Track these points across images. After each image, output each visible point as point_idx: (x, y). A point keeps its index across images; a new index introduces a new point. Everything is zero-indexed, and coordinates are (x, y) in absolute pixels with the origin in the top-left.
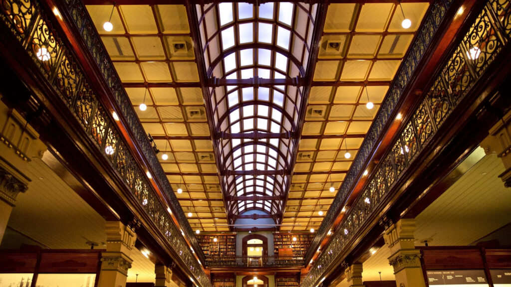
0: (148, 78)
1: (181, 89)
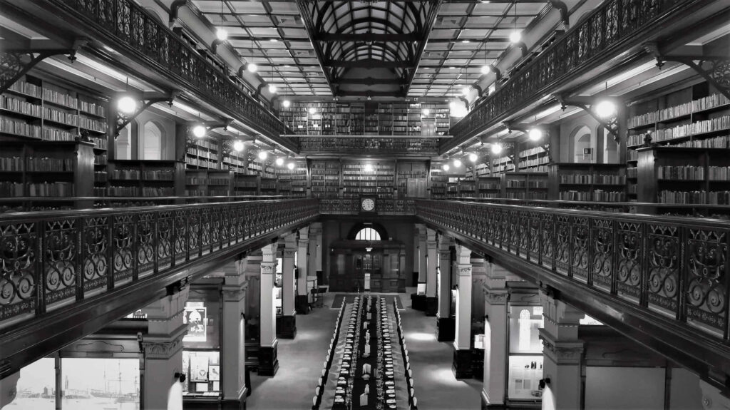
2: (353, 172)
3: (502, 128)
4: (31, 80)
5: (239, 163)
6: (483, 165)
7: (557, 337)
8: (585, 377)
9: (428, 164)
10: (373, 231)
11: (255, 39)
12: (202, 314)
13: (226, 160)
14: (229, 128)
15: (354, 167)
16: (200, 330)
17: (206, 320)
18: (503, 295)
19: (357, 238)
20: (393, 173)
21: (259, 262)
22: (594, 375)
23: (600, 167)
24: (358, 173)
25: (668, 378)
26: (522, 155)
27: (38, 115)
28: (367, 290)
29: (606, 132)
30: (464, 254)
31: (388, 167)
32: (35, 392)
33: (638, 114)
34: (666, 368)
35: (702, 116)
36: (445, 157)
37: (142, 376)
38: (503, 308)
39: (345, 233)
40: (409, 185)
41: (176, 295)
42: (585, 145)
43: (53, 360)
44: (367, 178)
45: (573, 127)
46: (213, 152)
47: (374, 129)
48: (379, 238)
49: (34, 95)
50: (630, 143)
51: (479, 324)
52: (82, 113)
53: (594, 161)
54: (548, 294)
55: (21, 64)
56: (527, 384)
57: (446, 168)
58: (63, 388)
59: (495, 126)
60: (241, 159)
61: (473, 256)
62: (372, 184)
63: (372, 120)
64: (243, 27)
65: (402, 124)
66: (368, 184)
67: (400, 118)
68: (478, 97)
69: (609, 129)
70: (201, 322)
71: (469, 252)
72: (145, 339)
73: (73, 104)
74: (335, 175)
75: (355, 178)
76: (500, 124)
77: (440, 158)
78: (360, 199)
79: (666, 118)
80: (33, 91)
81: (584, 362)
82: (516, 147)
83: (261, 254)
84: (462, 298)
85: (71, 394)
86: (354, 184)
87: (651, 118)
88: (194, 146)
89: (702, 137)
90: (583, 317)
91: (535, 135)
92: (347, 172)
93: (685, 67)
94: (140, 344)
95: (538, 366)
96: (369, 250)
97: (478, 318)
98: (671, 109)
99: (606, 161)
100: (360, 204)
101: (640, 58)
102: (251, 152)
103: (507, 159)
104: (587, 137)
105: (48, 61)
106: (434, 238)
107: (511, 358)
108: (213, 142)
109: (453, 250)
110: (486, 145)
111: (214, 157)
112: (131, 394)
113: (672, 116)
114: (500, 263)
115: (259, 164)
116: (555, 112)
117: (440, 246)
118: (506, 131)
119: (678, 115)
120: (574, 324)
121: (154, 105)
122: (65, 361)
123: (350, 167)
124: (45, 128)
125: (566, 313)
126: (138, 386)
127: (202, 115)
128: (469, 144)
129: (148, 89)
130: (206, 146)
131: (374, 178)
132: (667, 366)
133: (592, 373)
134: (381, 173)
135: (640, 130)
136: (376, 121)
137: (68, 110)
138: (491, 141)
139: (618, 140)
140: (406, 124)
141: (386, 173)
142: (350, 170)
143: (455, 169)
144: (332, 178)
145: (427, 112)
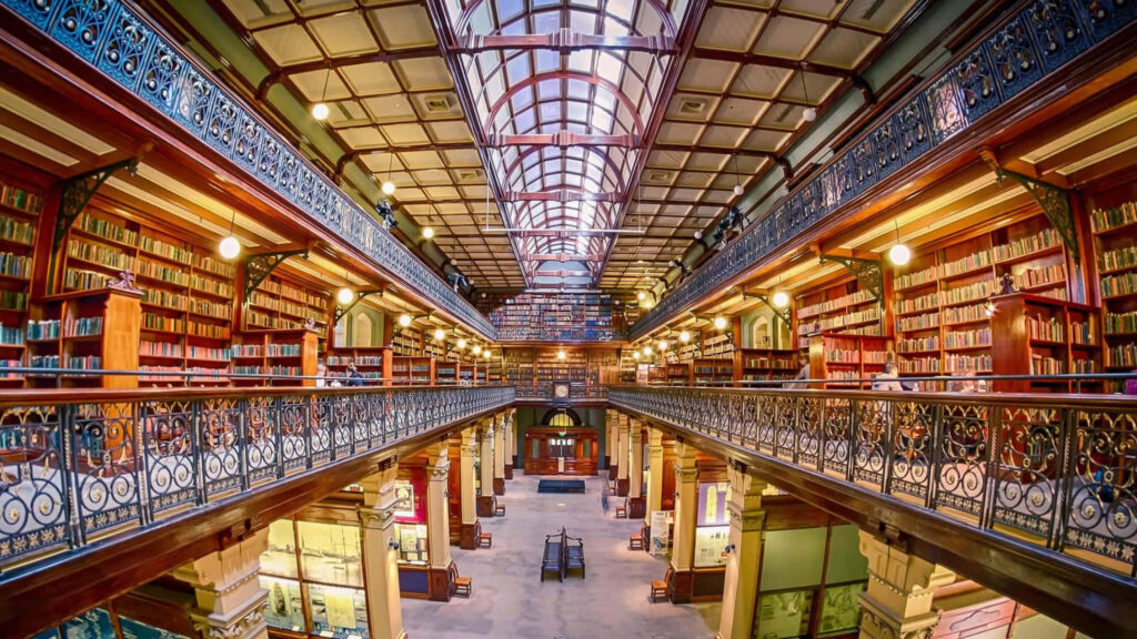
0: (330, 47)
1: (402, 62)
2: (547, 360)
3: (689, 317)
4: (273, 278)
5: (440, 351)
6: (672, 353)
7: (743, 506)
8: (764, 540)
9: (618, 352)
10: (566, 417)
11: (433, 202)
12: (409, 491)
13: (428, 348)
14: (432, 318)
15: (549, 355)
16: (408, 506)
17: (412, 497)
18: (692, 473)
19: (551, 424)
20: (585, 361)
21: (458, 445)
22: (772, 538)
23: (777, 354)
24: (552, 360)
25: (829, 535)
26: (706, 343)
27: (276, 309)
28: (561, 473)
29: (780, 321)
30: (656, 436)
31: (581, 355)
32: (280, 547)
33: (805, 306)
34: (828, 526)
35: (856, 308)
36: (635, 345)
37: (362, 542)
38: (692, 485)
39: (540, 418)
40: (600, 372)
41: (387, 471)
42: (763, 333)
43: (290, 522)
44: (559, 366)
45: (752, 316)
46: (417, 340)
48: (571, 424)
49: (275, 292)
50: (800, 331)
51: (669, 502)
52: (310, 306)
53: (771, 348)
54: (736, 469)
55: (268, 265)
56: (712, 553)
57: (637, 355)
58: (301, 546)
59: (683, 315)
60: (441, 348)
61: (664, 439)
62: (565, 372)
63: (564, 310)
64: (419, 187)
65: (593, 313)
66: (561, 372)
67: (591, 308)
68: (664, 290)
69: (783, 318)
70: (408, 499)
71: (661, 434)
72: (362, 510)
73: (303, 297)
74: (530, 363)
75: (548, 366)
76: (688, 313)
77: (630, 346)
78: (554, 386)
79: (827, 310)
80: (274, 288)
81: (764, 528)
82: (703, 334)
83: (460, 437)
84: (653, 479)
85: (307, 552)
86: (547, 371)
87: (816, 309)
88: (399, 335)
89: (857, 326)
90: (766, 488)
91: (721, 323)
92: (541, 360)
93: (840, 266)
94: (359, 513)
95: (722, 536)
97: (668, 494)
98: (831, 302)
99: (780, 348)
100: (554, 391)
101: (806, 255)
102: (451, 341)
103: (695, 347)
104: (764, 327)
105: (288, 261)
106: (626, 423)
107: (699, 530)
108: (415, 331)
109: (644, 433)
110: (656, 342)
111: (418, 345)
112: (353, 557)
113: (832, 309)
114: (691, 443)
115: (458, 353)
116: (737, 303)
117: (632, 430)
118: (693, 320)
119: (836, 307)
120: (757, 495)
121: (368, 297)
122: (299, 523)
123: (544, 355)
124: (280, 319)
125: (752, 485)
126: (360, 550)
127: (409, 306)
128: (658, 333)
129: (362, 282)
130: (410, 334)
131: (567, 366)
132: (829, 526)
133: (770, 536)
134: (573, 361)
135: (807, 320)
136: (569, 311)
137: (299, 303)
138: (679, 330)
139: (790, 328)
140: (597, 314)
141: (578, 361)
142: (545, 357)
143: (645, 357)
144: (526, 366)
145: (617, 302)
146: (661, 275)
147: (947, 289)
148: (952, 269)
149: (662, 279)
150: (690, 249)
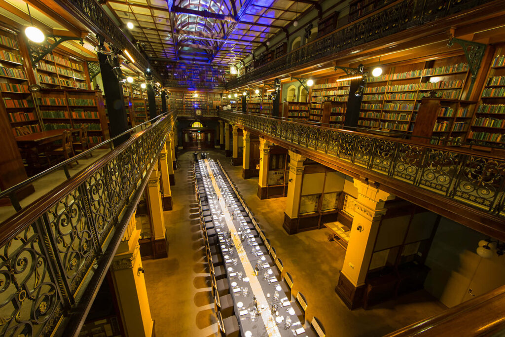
2: (189, 97)
9: (221, 95)
10: (199, 123)
19: (193, 126)
20: (207, 98)
23: (297, 103)
24: (191, 97)
27: (55, 72)
31: (205, 95)
34: (326, 172)
35: (341, 88)
36: (230, 92)
40: (214, 103)
42: (292, 92)
44: (195, 100)
47: (197, 77)
48: (202, 126)
49: (50, 60)
50: (313, 94)
52: (74, 70)
53: (295, 101)
54: (294, 152)
57: (230, 97)
62: (198, 103)
63: (196, 73)
65: (209, 75)
66: (196, 103)
67: (209, 73)
68: (242, 66)
74: (181, 98)
75: (190, 100)
77: (227, 92)
78: (194, 110)
79: (328, 87)
82: (262, 91)
86: (189, 103)
87: (322, 86)
92: (186, 97)
96: (199, 131)
98: (330, 84)
99: (300, 101)
100: (195, 112)
104: (294, 90)
105: (64, 43)
113: (330, 87)
123: (188, 95)
124: (59, 78)
131: (199, 100)
134: (201, 98)
135: (317, 90)
136: (198, 73)
137: (66, 67)
139: (307, 93)
140: (211, 76)
141: (203, 98)
142: (187, 96)
143: (234, 98)
144: (179, 100)
145: (221, 71)
146: (242, 58)
147: (391, 85)
148: (397, 76)
149: (242, 61)
150: (259, 48)
